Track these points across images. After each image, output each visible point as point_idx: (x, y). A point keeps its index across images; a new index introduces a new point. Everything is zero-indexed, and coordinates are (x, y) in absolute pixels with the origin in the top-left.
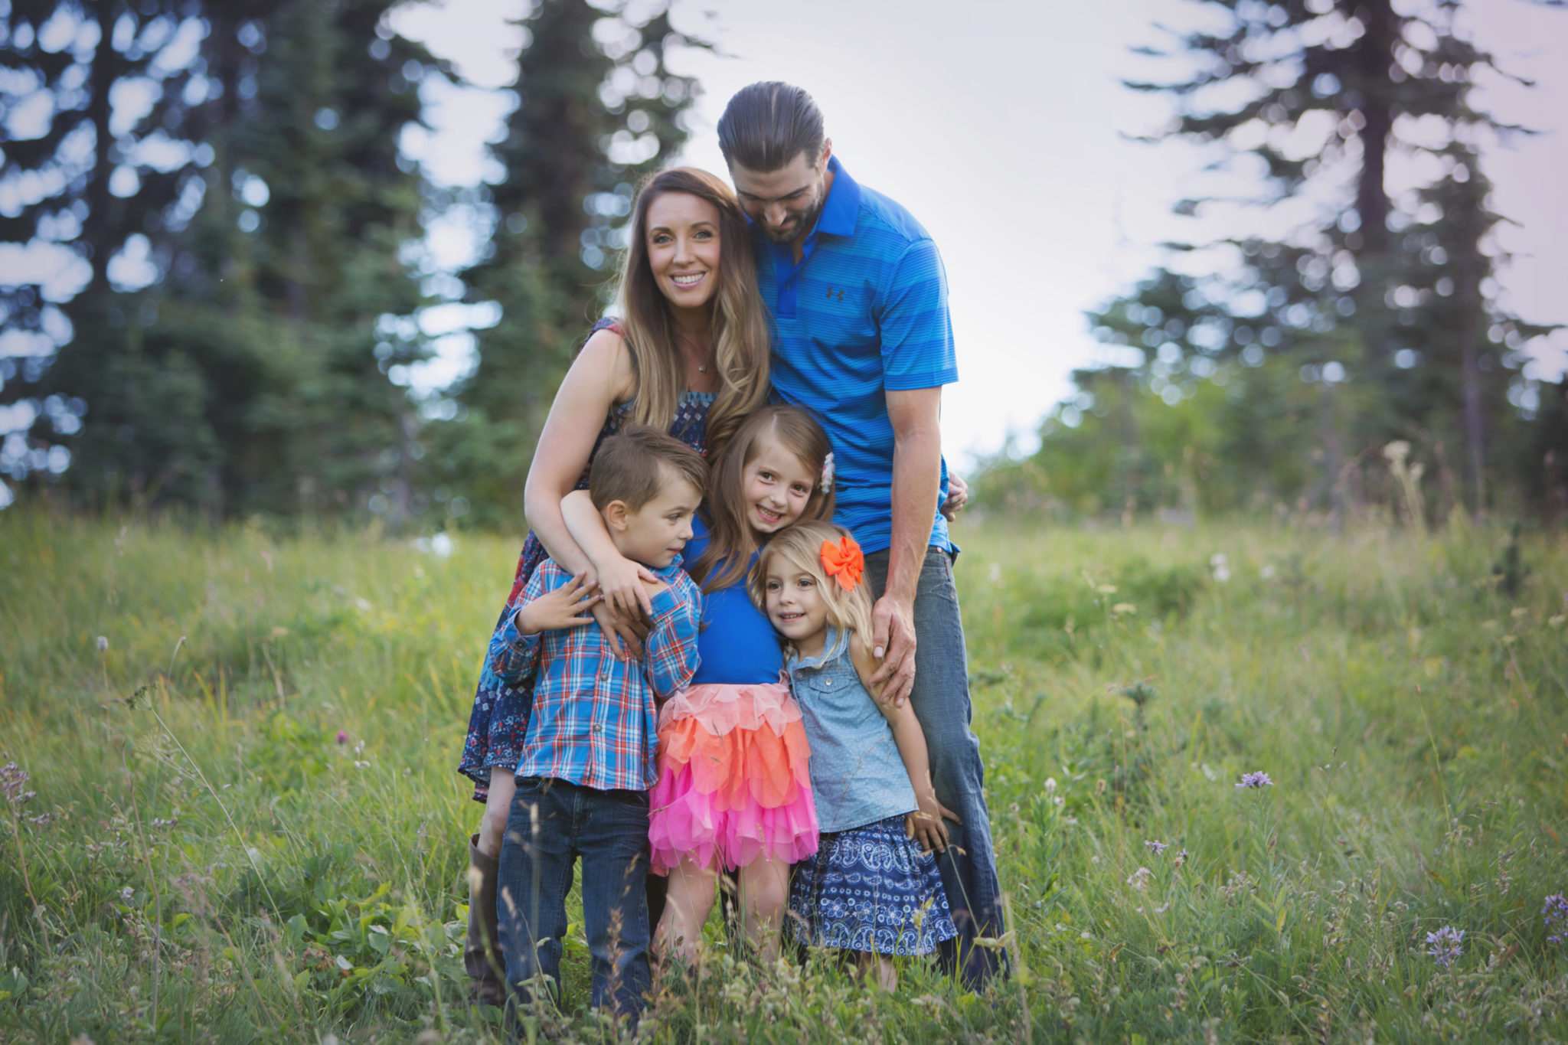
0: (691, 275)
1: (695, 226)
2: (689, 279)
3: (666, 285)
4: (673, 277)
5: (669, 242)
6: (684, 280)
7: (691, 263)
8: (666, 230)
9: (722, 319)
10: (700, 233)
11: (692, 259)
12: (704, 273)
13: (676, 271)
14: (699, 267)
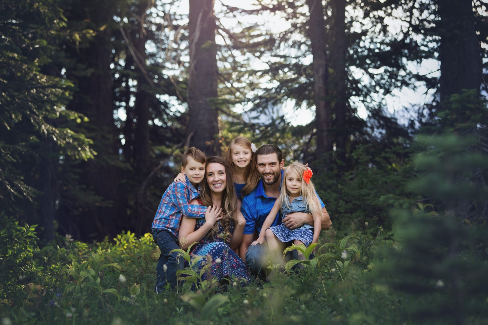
0: (219, 184)
1: (219, 171)
2: (218, 185)
3: (212, 187)
4: (213, 185)
5: (212, 176)
6: (217, 185)
7: (219, 181)
8: (212, 173)
9: (227, 194)
10: (221, 173)
11: (219, 180)
12: (222, 183)
13: (214, 183)
14: (220, 182)
